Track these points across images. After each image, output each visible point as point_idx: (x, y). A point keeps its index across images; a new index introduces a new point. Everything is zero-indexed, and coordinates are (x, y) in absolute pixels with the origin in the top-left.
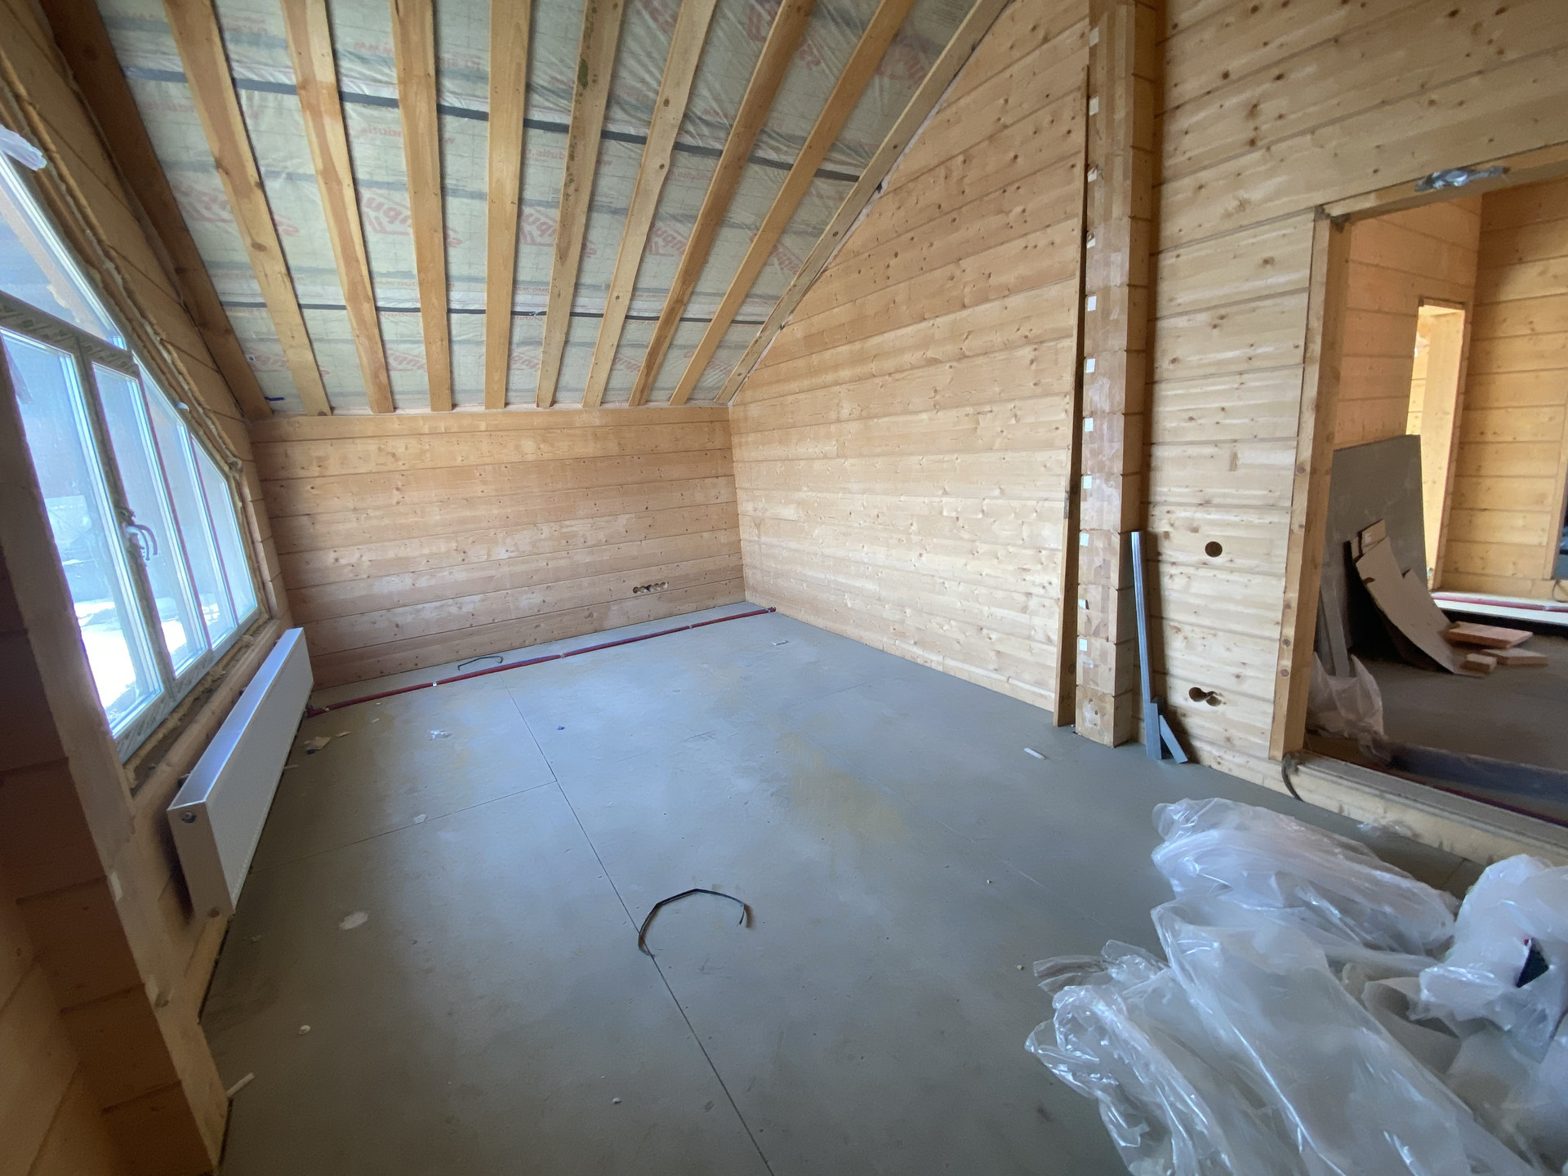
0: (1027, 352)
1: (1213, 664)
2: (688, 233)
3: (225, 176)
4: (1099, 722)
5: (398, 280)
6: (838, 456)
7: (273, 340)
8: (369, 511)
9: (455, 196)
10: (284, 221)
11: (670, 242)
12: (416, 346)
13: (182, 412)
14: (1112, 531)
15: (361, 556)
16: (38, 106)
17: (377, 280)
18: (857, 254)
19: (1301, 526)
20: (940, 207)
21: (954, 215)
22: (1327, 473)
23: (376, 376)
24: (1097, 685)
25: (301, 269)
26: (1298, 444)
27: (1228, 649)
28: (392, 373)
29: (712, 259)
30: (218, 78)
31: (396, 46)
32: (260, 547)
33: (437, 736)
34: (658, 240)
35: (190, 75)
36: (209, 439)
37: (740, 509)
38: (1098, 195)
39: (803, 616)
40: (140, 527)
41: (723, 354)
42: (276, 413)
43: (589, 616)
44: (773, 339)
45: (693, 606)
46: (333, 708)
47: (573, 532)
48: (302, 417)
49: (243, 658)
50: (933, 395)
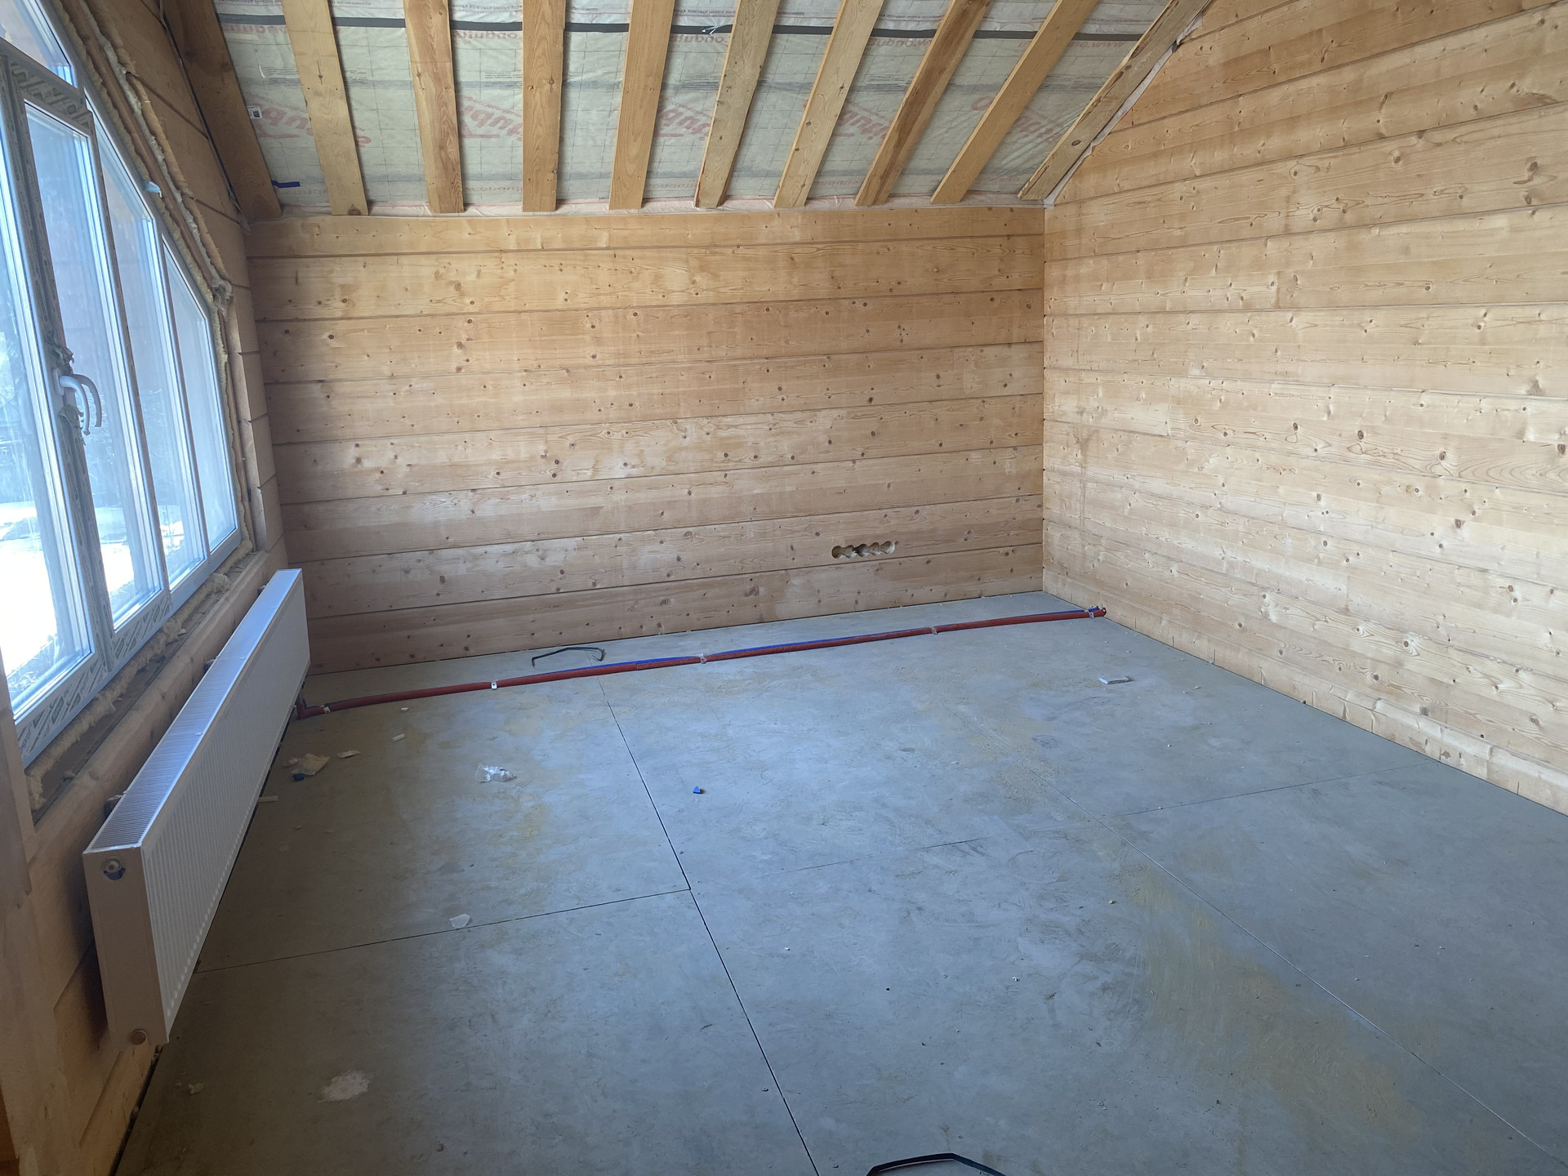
6: (1277, 307)
7: (292, 81)
8: (413, 381)
12: (509, 92)
13: (150, 198)
15: (396, 457)
23: (442, 146)
28: (467, 142)
32: (249, 431)
33: (494, 777)
36: (188, 247)
37: (1049, 409)
39: (1164, 630)
40: (81, 379)
41: (1050, 102)
42: (287, 209)
43: (751, 593)
44: (1157, 68)
45: (938, 591)
46: (336, 707)
47: (738, 437)
48: (322, 217)
49: (212, 613)
50: (1526, 175)
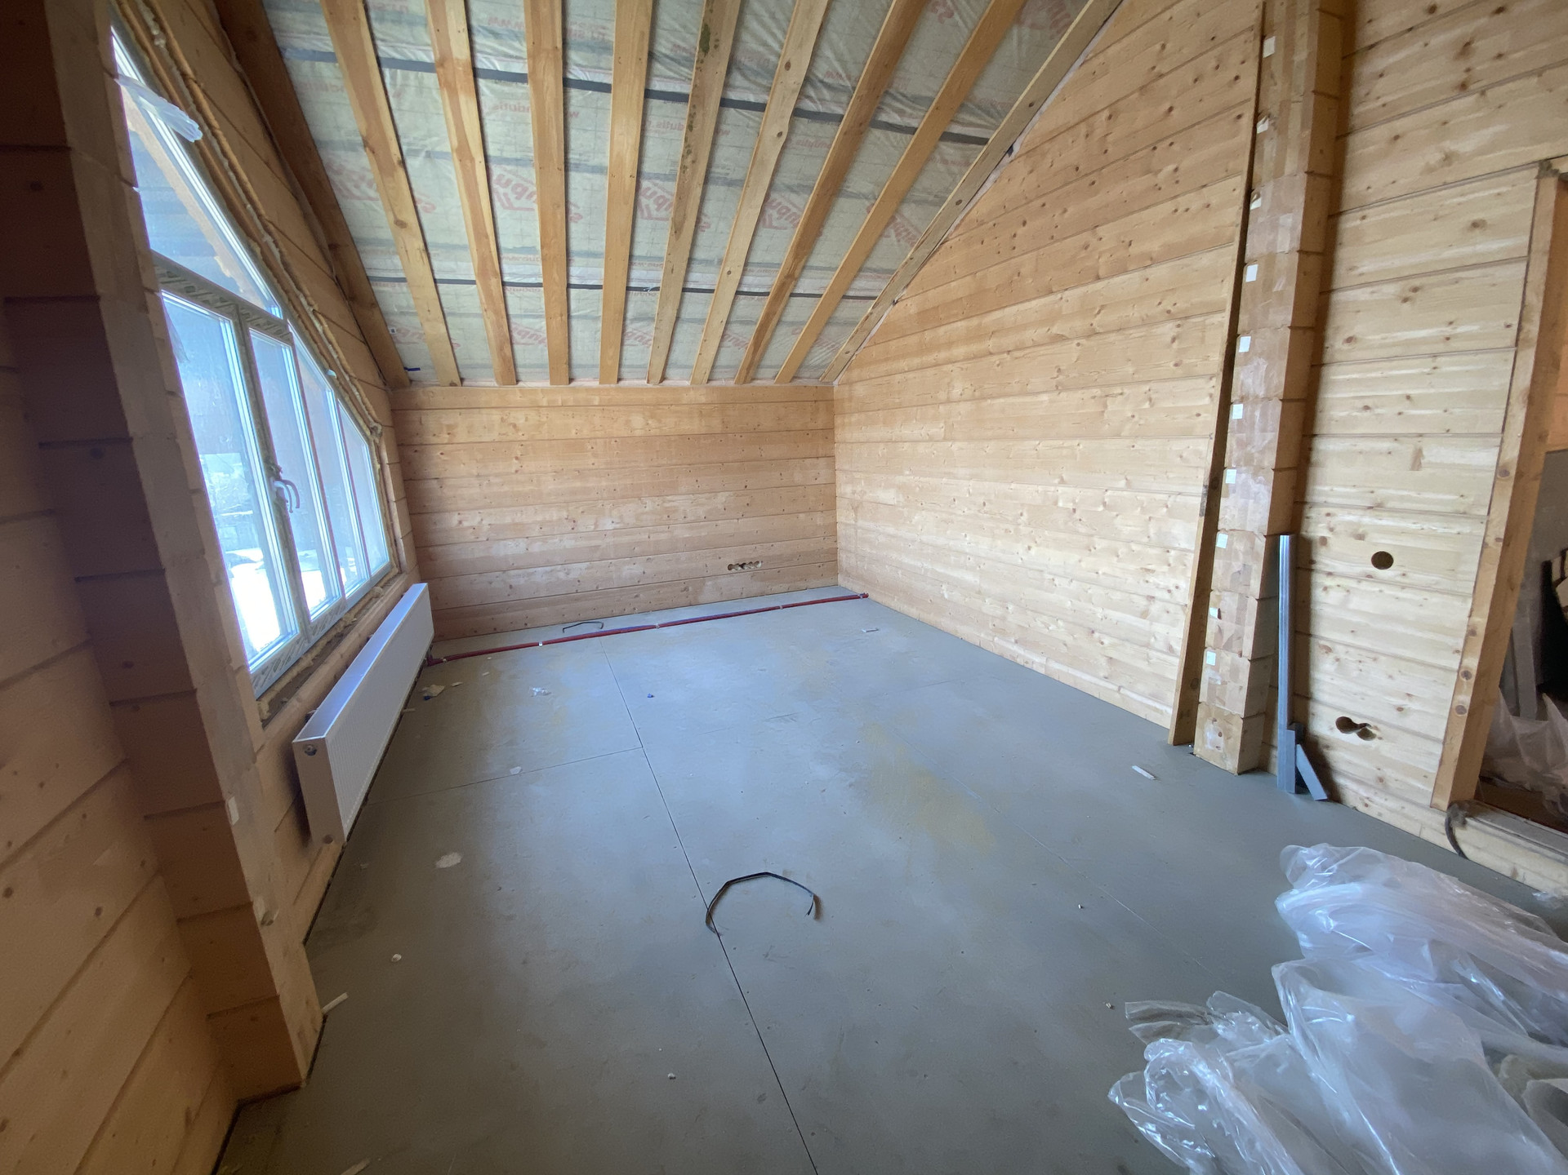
0: (1168, 329)
1: (1370, 693)
2: (802, 204)
3: (371, 154)
4: (1222, 745)
5: (523, 256)
6: (945, 439)
7: (412, 313)
8: (491, 478)
9: (577, 171)
10: (423, 198)
11: (784, 214)
12: (537, 320)
13: (330, 379)
14: (1256, 532)
15: (482, 520)
16: (202, 84)
17: (504, 255)
18: (982, 223)
19: (1498, 540)
20: (1077, 169)
21: (1092, 178)
22: (1535, 479)
23: (501, 349)
24: (1224, 704)
25: (438, 246)
26: (1502, 442)
27: (1390, 677)
28: (516, 347)
29: (826, 231)
30: (364, 55)
31: (526, 19)
32: (394, 506)
33: (538, 693)
34: (772, 213)
35: (339, 55)
36: (354, 405)
37: (839, 491)
38: (1268, 149)
39: (895, 604)
40: (286, 482)
41: (832, 331)
42: (414, 383)
43: (685, 590)
44: (886, 314)
45: (785, 587)
46: (450, 659)
47: (674, 507)
48: (435, 387)
49: (373, 608)
50: (1055, 374)
